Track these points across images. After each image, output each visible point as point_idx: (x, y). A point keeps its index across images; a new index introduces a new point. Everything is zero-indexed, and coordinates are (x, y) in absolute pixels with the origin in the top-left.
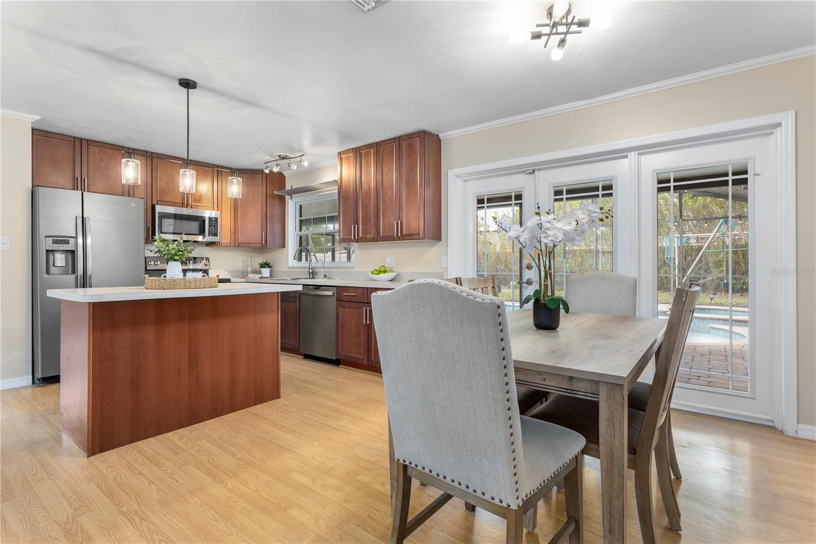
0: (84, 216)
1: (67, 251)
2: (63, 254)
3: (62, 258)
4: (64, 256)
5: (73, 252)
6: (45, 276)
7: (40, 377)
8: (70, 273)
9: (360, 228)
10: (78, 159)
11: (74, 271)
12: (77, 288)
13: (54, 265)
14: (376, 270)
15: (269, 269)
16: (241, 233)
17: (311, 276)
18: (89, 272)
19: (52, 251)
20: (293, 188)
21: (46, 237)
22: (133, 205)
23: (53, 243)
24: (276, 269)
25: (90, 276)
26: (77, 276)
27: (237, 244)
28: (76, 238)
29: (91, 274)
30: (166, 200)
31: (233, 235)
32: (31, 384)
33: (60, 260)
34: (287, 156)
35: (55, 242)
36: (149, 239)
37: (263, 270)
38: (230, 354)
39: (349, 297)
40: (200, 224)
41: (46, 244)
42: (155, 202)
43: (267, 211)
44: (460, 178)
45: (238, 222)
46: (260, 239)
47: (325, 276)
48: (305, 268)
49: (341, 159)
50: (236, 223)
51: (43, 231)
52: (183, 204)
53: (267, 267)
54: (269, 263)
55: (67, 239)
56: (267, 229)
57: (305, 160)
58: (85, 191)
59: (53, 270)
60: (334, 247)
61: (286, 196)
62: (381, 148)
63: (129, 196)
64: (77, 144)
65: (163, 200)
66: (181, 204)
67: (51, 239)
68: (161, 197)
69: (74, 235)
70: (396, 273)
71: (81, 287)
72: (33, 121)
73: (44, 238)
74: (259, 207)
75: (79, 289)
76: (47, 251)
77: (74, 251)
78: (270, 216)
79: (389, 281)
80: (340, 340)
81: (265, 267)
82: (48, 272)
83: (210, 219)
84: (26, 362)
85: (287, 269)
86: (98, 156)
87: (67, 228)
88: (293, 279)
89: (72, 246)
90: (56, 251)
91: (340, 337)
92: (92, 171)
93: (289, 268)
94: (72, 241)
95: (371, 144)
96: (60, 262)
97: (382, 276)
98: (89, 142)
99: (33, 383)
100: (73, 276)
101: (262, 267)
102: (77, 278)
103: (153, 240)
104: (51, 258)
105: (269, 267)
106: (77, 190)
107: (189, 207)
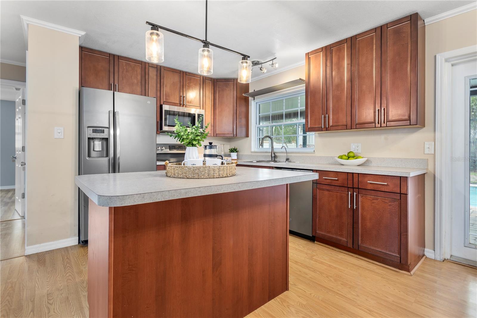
0: (115, 111)
1: (103, 139)
2: (100, 141)
3: (99, 144)
4: (100, 142)
5: (107, 140)
6: (87, 158)
7: (83, 240)
8: (105, 156)
9: (331, 117)
10: (112, 70)
11: (107, 155)
12: (110, 173)
13: (94, 150)
14: (345, 155)
15: (237, 153)
16: (218, 126)
17: (273, 159)
18: (118, 155)
19: (93, 139)
20: (255, 91)
21: (88, 127)
22: (149, 102)
23: (93, 132)
24: (240, 153)
25: (119, 158)
26: (110, 158)
27: (215, 135)
28: (109, 128)
29: (119, 157)
30: (169, 101)
31: (212, 128)
32: (78, 244)
33: (98, 145)
34: (258, 62)
35: (94, 131)
36: (158, 130)
37: (232, 154)
38: (249, 249)
39: (328, 181)
40: (192, 118)
41: (88, 133)
42: (162, 103)
43: (237, 109)
44: (448, 62)
45: (216, 118)
46: (232, 130)
47: (287, 160)
48: (266, 152)
49: (309, 58)
50: (214, 119)
51: (86, 123)
52: (180, 104)
53: (235, 151)
54: (236, 149)
55: (103, 129)
56: (236, 123)
57: (276, 63)
58: (116, 91)
59: (93, 154)
60: (305, 135)
61: (250, 98)
62: (357, 41)
63: (145, 96)
64: (111, 58)
65: (167, 101)
66: (179, 105)
67: (91, 129)
68: (166, 99)
69: (107, 126)
70: (366, 159)
71: (112, 173)
72: (80, 36)
73: (86, 128)
74: (231, 106)
75: (111, 174)
76: (89, 139)
77: (108, 138)
78: (239, 113)
79: (358, 166)
80: (317, 220)
81: (234, 152)
82: (89, 156)
83: (199, 115)
84: (74, 226)
85: (250, 154)
86: (125, 68)
87: (103, 120)
88: (258, 162)
89: (106, 135)
90: (95, 138)
91: (317, 217)
92: (121, 79)
93: (252, 152)
94: (106, 130)
95: (345, 39)
96: (98, 148)
97: (352, 161)
98: (119, 57)
99: (79, 243)
100: (107, 159)
101: (232, 152)
102: (109, 160)
103: (161, 131)
104: (92, 144)
105: (236, 152)
106: (111, 90)
107: (185, 106)
